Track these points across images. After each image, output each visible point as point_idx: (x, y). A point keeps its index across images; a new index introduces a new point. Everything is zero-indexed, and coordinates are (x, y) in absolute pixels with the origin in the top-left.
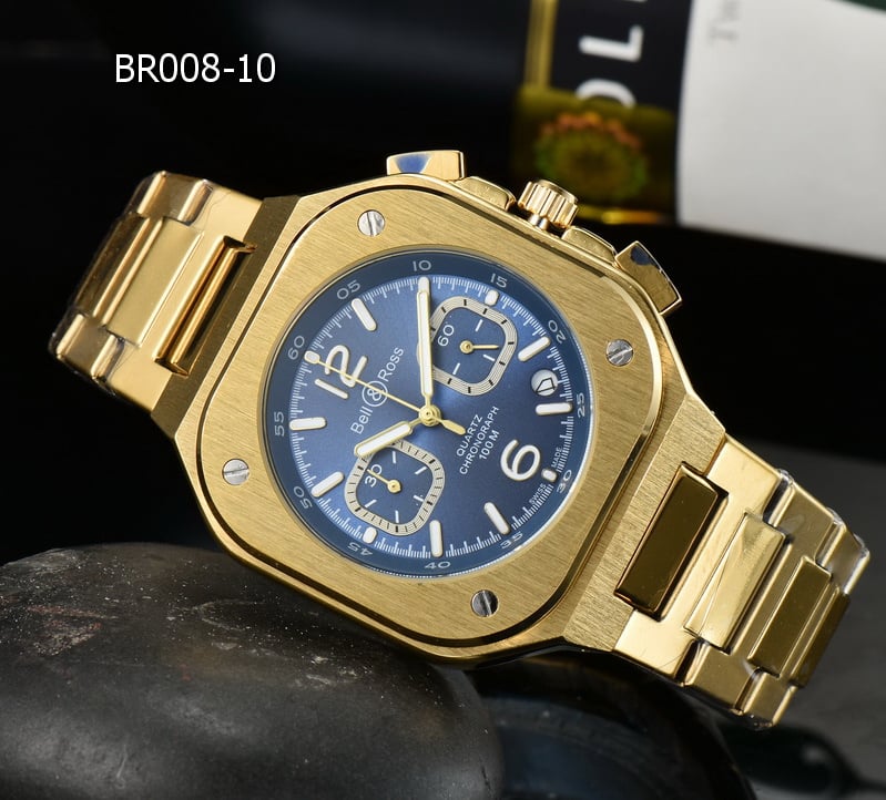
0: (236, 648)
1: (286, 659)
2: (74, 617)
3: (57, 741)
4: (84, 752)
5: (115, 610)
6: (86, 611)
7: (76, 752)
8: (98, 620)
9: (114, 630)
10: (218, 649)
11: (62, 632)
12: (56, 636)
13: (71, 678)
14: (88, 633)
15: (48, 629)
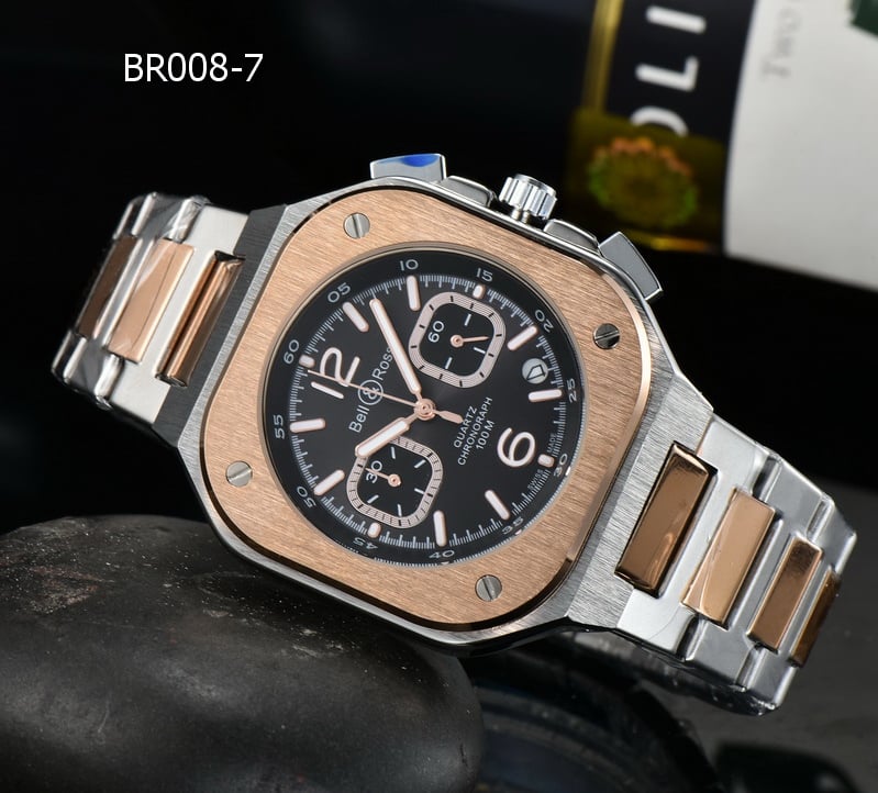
0: (228, 616)
1: (275, 630)
2: (72, 579)
3: (43, 695)
4: (68, 707)
5: (114, 575)
6: (85, 574)
7: (60, 707)
8: (95, 583)
9: (111, 592)
10: (208, 615)
11: (59, 592)
12: (53, 596)
13: (63, 635)
14: (84, 594)
15: (46, 588)
